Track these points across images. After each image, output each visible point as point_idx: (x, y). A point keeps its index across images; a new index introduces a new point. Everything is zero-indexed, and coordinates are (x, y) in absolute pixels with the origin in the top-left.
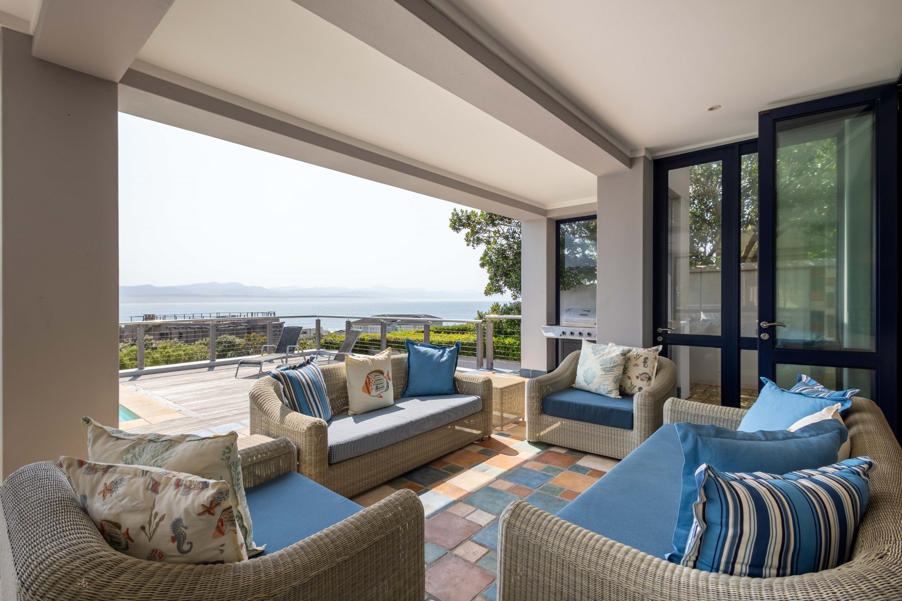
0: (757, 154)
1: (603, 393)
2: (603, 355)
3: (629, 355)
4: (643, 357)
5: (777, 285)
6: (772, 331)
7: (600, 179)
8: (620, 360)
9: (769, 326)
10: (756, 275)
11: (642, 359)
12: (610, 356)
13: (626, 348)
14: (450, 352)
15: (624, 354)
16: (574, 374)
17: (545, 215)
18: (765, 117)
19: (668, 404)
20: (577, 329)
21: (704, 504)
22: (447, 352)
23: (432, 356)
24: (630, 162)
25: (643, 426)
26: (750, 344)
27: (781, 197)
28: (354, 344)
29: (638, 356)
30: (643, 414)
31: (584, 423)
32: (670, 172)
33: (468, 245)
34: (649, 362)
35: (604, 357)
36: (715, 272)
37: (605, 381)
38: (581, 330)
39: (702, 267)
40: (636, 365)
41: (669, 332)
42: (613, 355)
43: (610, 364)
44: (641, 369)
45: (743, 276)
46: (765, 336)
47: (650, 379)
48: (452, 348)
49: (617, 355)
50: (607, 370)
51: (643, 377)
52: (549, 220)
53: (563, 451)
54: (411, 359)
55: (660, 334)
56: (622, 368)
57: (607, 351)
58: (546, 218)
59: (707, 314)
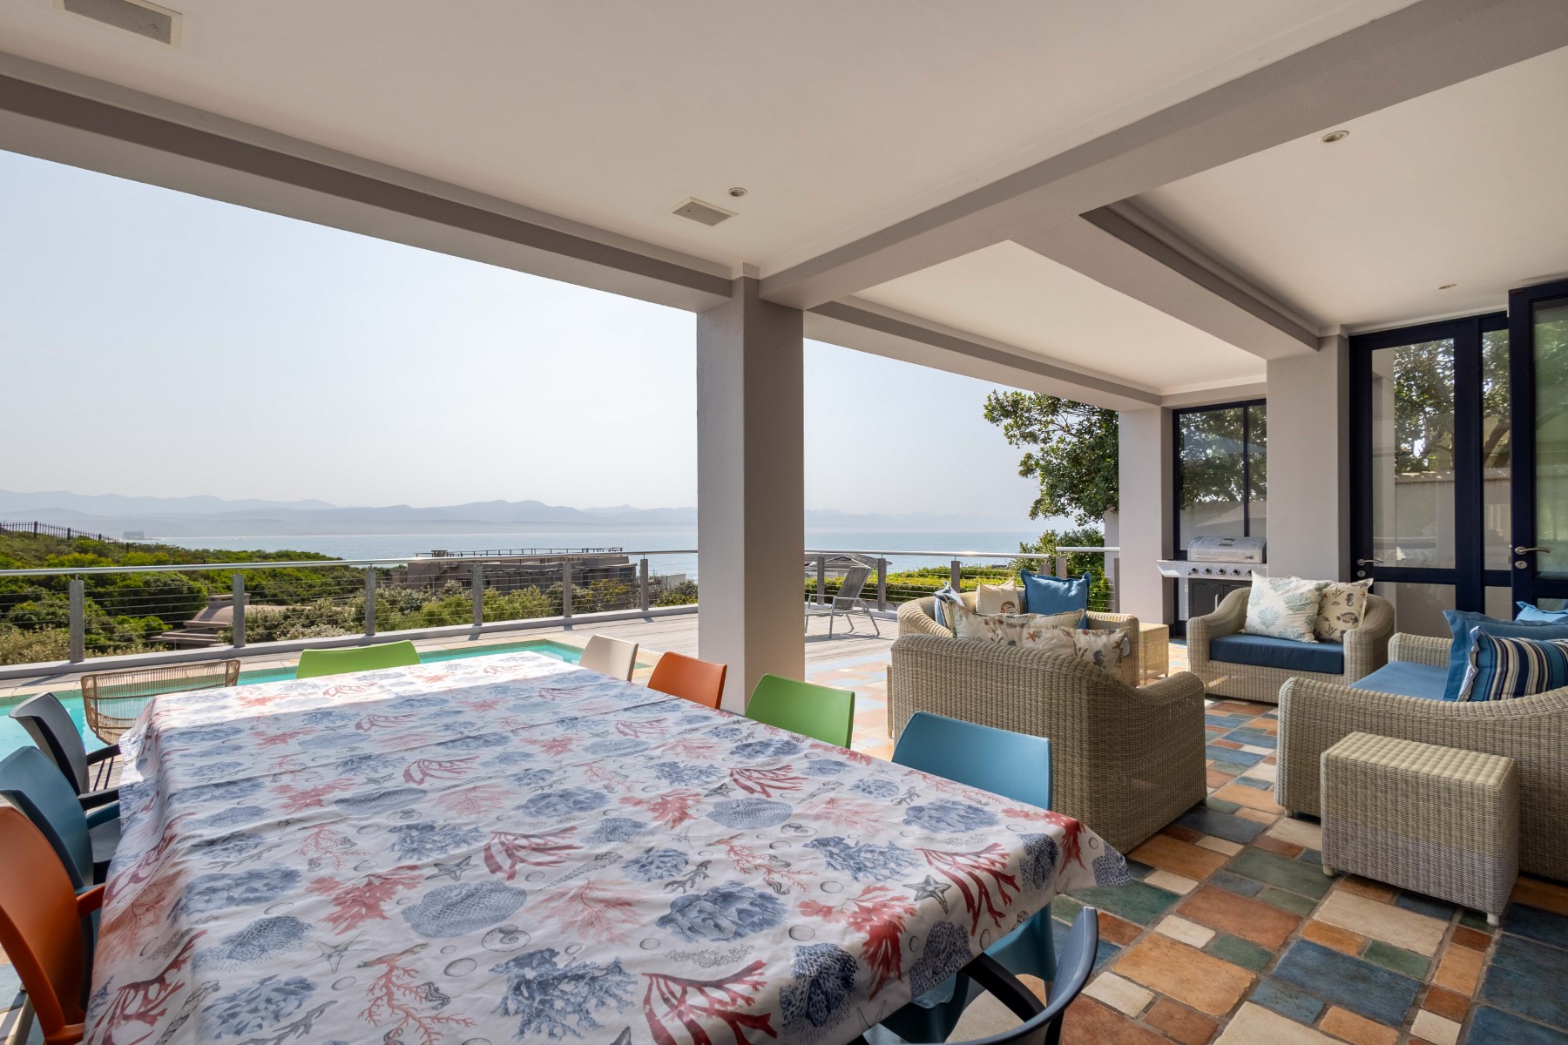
0: (1506, 332)
1: (1292, 637)
2: (1288, 591)
3: (1325, 590)
4: (1346, 593)
5: (1538, 502)
6: (1531, 558)
7: (1269, 362)
8: (1314, 596)
9: (1528, 552)
10: (1507, 486)
11: (1344, 596)
12: (1299, 592)
13: (1323, 582)
14: (1079, 585)
15: (1319, 589)
16: (1242, 616)
17: (1159, 404)
18: (1515, 295)
19: (1394, 640)
20: (1216, 565)
21: (1477, 653)
22: (1074, 585)
23: (1056, 590)
24: (1318, 343)
25: (1359, 668)
26: (1499, 578)
27: (1543, 369)
28: (862, 587)
29: (1338, 593)
30: (1359, 654)
31: (1273, 669)
32: (1375, 353)
33: (1011, 443)
34: (1354, 600)
35: (1290, 593)
36: (1435, 482)
37: (1293, 622)
38: (1222, 566)
39: (1412, 474)
40: (1336, 603)
41: (1375, 565)
42: (1304, 590)
43: (1300, 600)
44: (1344, 608)
45: (1487, 487)
46: (1522, 565)
47: (1356, 620)
48: (1081, 581)
49: (1309, 591)
50: (1296, 609)
51: (1346, 618)
52: (1164, 410)
53: (1244, 704)
54: (1029, 594)
55: (1361, 568)
56: (1317, 606)
57: (1292, 585)
58: (1159, 407)
59: (1408, 551)
